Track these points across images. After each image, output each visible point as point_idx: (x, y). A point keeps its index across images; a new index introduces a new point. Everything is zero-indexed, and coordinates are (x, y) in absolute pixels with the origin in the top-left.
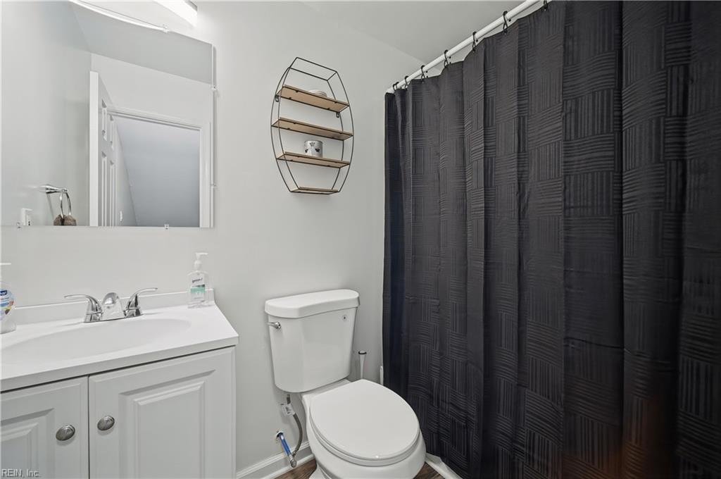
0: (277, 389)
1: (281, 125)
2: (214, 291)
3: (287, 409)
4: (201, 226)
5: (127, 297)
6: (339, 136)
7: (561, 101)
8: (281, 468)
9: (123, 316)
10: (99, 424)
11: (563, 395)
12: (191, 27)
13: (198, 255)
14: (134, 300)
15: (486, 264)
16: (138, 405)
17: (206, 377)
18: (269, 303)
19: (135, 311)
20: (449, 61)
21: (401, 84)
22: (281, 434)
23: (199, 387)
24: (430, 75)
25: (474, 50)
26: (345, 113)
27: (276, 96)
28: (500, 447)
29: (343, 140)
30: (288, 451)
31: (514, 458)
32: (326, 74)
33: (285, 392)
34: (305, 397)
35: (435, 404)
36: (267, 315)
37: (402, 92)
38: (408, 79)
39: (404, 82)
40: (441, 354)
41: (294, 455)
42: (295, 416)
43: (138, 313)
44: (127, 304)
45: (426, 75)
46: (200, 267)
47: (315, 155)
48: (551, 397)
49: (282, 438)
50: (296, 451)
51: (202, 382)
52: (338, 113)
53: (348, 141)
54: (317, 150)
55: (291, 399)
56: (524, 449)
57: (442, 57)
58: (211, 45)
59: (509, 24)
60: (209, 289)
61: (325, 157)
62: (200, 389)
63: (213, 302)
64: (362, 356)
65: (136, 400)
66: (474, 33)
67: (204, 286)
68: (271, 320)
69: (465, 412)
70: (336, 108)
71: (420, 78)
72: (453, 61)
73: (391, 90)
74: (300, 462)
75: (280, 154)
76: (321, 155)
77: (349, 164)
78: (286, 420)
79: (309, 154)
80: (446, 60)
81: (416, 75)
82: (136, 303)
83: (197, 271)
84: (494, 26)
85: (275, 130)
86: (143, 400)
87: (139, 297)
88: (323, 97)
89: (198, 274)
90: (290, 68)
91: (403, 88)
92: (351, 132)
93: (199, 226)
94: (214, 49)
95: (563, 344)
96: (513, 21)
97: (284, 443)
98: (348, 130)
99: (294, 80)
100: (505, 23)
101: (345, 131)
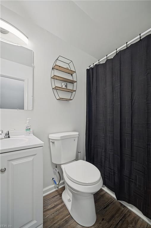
0: (52, 163)
1: (54, 78)
2: (33, 131)
3: (56, 170)
4: (25, 109)
5: (5, 132)
6: (72, 82)
7: (146, 70)
8: (53, 189)
9: (4, 138)
10: (1, 170)
11: (146, 163)
12: (26, 45)
13: (28, 119)
14: (8, 133)
15: (121, 122)
16: (13, 164)
17: (34, 156)
18: (50, 135)
19: (8, 136)
20: (108, 58)
21: (92, 66)
22: (53, 178)
23: (32, 159)
24: (101, 63)
25: (116, 54)
26: (74, 75)
27: (53, 68)
28: (125, 181)
29: (73, 84)
30: (56, 184)
31: (130, 184)
32: (68, 62)
33: (55, 164)
34: (62, 165)
35: (103, 168)
36: (50, 139)
37: (92, 69)
38: (94, 64)
39: (93, 65)
40: (105, 152)
41: (58, 185)
42: (58, 172)
43: (9, 137)
44: (5, 134)
45: (100, 63)
46: (28, 123)
47: (65, 87)
48: (142, 164)
49: (54, 179)
50: (59, 183)
51: (33, 158)
52: (72, 75)
53: (75, 84)
54: (66, 86)
55: (57, 166)
56: (133, 181)
57: (106, 57)
58: (32, 51)
59: (128, 46)
60: (31, 130)
61: (68, 88)
62: (33, 160)
63: (33, 134)
64: (79, 153)
65: (12, 163)
66: (117, 49)
67: (30, 129)
68: (51, 140)
69: (114, 170)
70: (71, 73)
71: (98, 64)
72: (109, 58)
73: (88, 68)
74: (60, 187)
75: (54, 87)
76: (67, 88)
77: (75, 91)
78: (55, 173)
79: (63, 87)
80: (107, 58)
81: (97, 63)
82: (8, 134)
83: (28, 124)
84: (123, 47)
85: (53, 80)
86: (14, 163)
87: (9, 132)
88: (67, 69)
89: (28, 125)
90: (57, 59)
91: (92, 67)
92: (76, 81)
93: (24, 109)
94: (33, 52)
95: (146, 146)
96: (129, 45)
97: (54, 181)
98: (75, 80)
99: (58, 63)
100: (127, 46)
101: (74, 80)
